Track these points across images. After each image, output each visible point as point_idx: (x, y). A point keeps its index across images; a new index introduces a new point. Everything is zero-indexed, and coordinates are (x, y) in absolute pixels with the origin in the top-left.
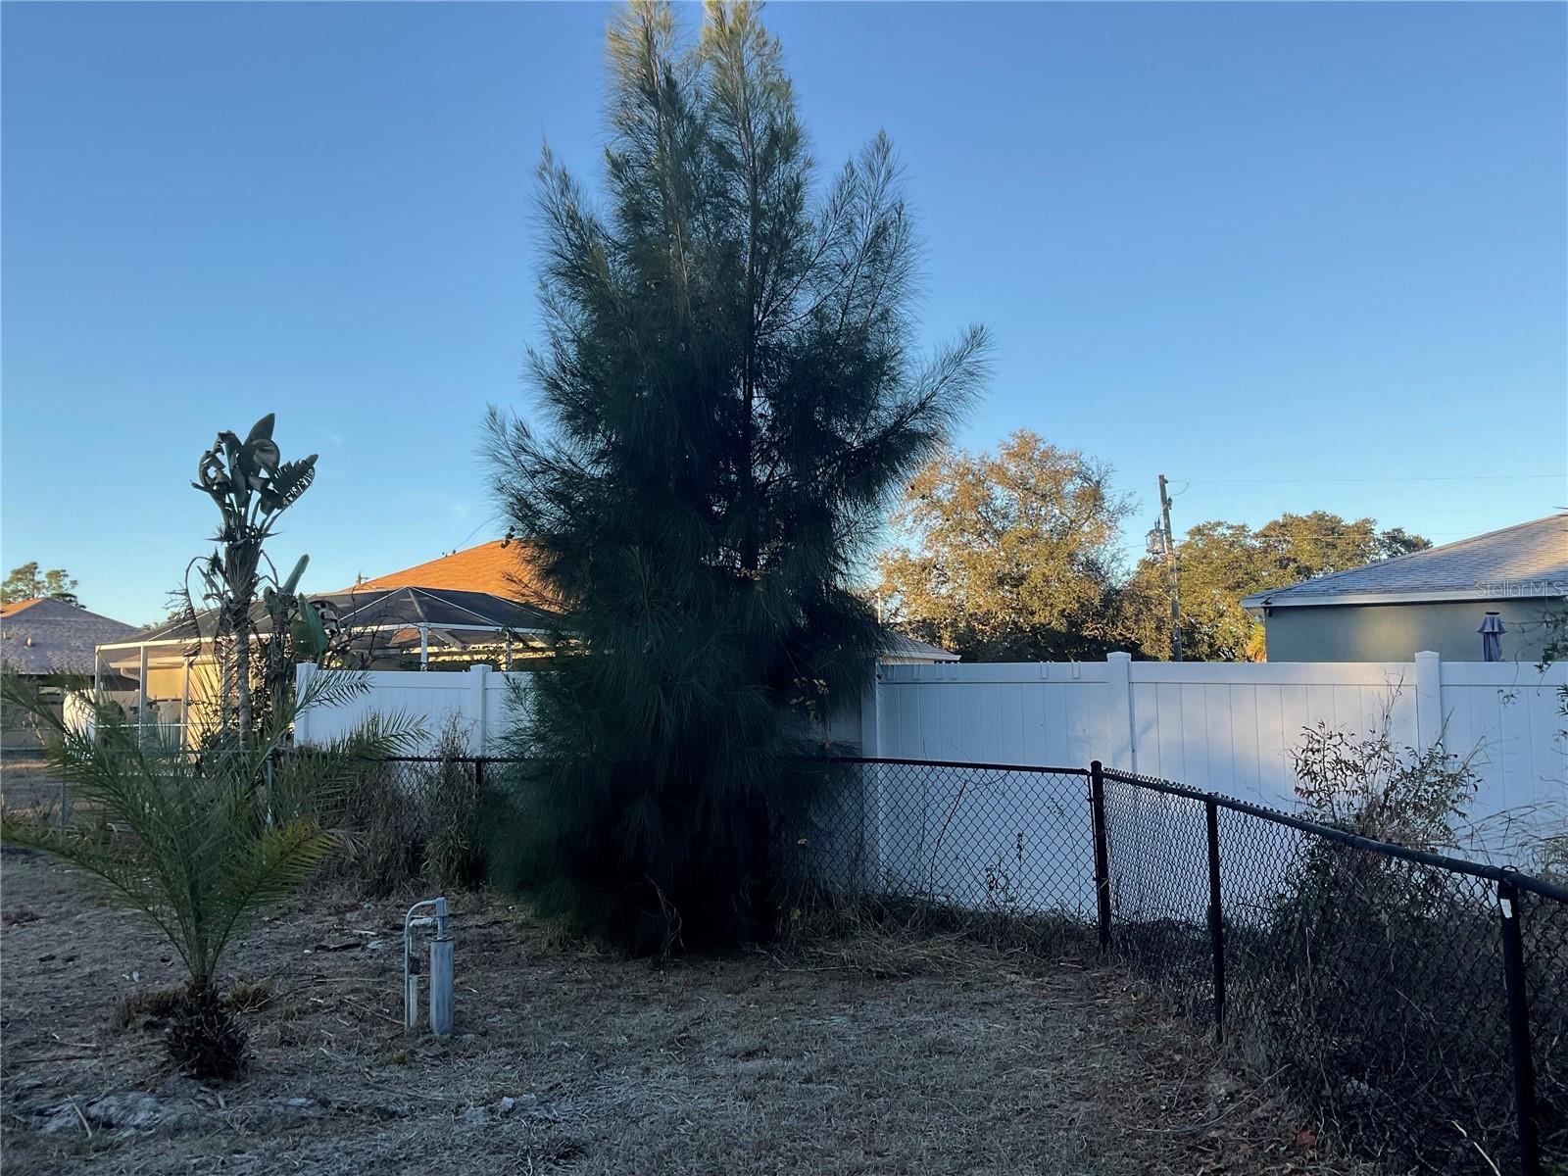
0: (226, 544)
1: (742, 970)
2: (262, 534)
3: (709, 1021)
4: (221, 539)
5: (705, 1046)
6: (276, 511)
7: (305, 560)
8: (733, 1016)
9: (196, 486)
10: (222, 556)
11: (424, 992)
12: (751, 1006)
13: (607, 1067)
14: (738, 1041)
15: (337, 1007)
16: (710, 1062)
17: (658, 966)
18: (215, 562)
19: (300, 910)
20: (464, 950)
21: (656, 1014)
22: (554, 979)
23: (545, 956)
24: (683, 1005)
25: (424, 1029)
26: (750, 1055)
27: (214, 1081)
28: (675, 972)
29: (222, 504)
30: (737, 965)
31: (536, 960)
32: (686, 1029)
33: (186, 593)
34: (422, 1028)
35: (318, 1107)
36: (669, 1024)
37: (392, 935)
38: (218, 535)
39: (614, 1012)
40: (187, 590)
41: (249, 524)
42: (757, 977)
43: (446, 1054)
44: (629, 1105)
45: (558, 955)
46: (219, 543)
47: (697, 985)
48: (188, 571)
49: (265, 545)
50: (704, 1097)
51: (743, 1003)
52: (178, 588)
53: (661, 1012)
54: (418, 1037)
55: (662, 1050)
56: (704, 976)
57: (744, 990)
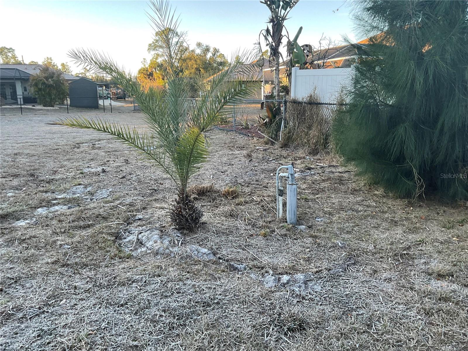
0: (272, 24)
1: (456, 214)
2: (284, 19)
3: (426, 243)
4: (270, 22)
5: (416, 261)
6: (288, 9)
7: (301, 28)
8: (442, 243)
9: (262, 2)
10: (271, 28)
11: (284, 205)
12: (454, 239)
13: (354, 264)
14: (436, 265)
15: (260, 202)
16: (414, 274)
17: (410, 204)
18: (268, 31)
19: (284, 157)
20: (327, 182)
21: (398, 232)
22: (358, 203)
23: (360, 190)
24: (414, 230)
25: (285, 220)
26: (440, 276)
27: (185, 232)
28: (418, 209)
29: (271, 9)
30: (454, 211)
31: (354, 192)
32: (409, 248)
33: (259, 44)
34: (283, 220)
35: (212, 255)
36: (401, 241)
37: (305, 171)
38: (269, 20)
39: (377, 227)
40: (259, 43)
41: (279, 15)
42: (463, 220)
43: (286, 235)
44: (352, 297)
45: (366, 191)
46: (269, 24)
47: (427, 219)
48: (259, 35)
49: (285, 23)
50: (399, 304)
51: (450, 236)
52: (257, 42)
53: (401, 232)
54: (280, 223)
55: (390, 259)
56: (433, 214)
57: (452, 227)
